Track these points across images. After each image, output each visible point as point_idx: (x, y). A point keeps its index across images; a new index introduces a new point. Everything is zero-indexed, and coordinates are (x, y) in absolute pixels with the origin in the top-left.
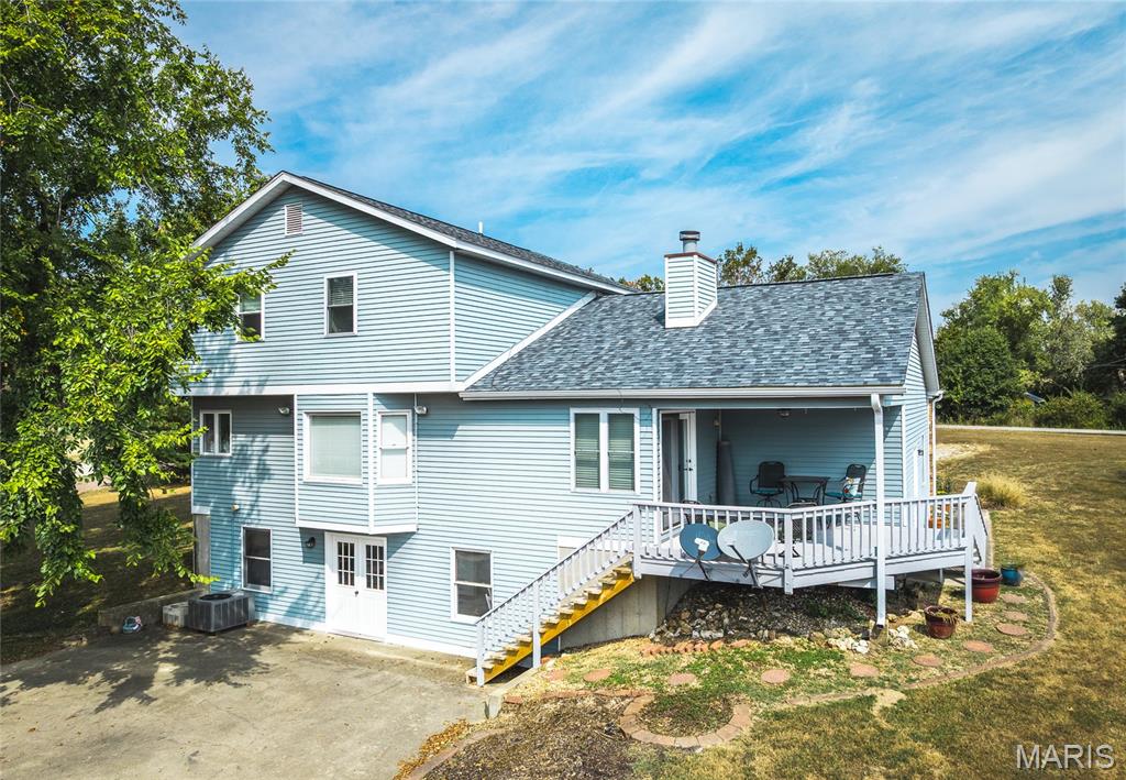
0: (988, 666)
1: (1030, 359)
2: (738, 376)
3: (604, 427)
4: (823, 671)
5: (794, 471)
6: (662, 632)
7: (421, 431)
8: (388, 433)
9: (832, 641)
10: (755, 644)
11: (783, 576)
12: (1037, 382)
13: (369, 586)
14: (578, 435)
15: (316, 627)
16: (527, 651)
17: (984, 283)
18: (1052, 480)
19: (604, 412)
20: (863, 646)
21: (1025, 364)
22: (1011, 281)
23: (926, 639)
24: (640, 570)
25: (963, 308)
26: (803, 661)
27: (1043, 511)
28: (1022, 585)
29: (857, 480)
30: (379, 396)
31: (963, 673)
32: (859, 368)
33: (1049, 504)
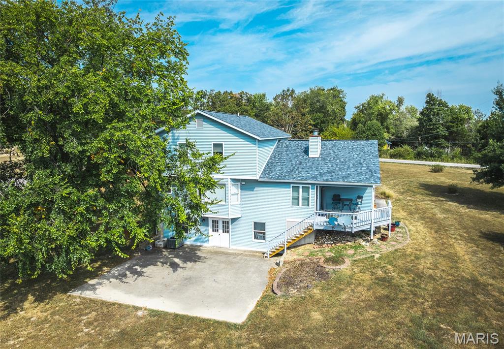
0: (396, 248)
1: (388, 128)
2: (338, 178)
3: (301, 190)
4: (361, 250)
5: (343, 197)
6: (316, 242)
7: (242, 189)
8: (232, 189)
9: (361, 243)
10: (342, 244)
11: (352, 229)
12: (390, 138)
13: (223, 232)
14: (293, 191)
15: (205, 245)
16: (282, 249)
17: (373, 98)
18: (401, 187)
19: (301, 186)
20: (368, 244)
21: (386, 130)
22: (382, 97)
23: (381, 242)
24: (315, 227)
25: (363, 105)
26: (356, 248)
27: (400, 200)
28: (400, 226)
29: (360, 200)
30: (231, 179)
31: (391, 249)
32: (368, 177)
33: (401, 197)
